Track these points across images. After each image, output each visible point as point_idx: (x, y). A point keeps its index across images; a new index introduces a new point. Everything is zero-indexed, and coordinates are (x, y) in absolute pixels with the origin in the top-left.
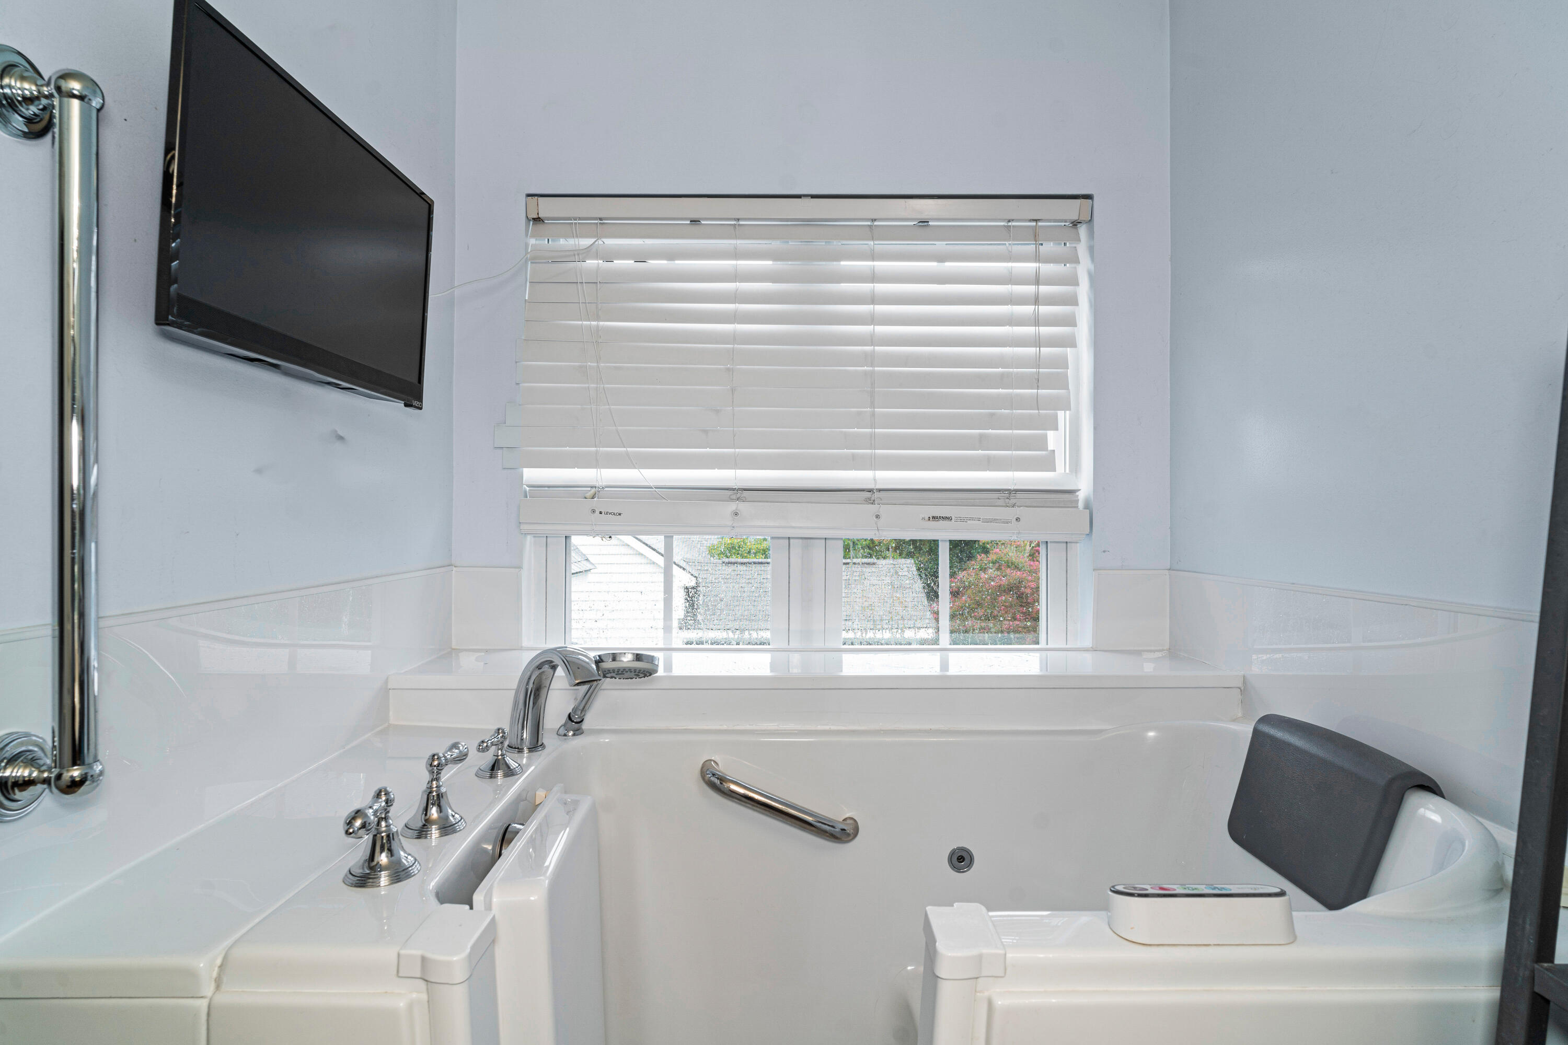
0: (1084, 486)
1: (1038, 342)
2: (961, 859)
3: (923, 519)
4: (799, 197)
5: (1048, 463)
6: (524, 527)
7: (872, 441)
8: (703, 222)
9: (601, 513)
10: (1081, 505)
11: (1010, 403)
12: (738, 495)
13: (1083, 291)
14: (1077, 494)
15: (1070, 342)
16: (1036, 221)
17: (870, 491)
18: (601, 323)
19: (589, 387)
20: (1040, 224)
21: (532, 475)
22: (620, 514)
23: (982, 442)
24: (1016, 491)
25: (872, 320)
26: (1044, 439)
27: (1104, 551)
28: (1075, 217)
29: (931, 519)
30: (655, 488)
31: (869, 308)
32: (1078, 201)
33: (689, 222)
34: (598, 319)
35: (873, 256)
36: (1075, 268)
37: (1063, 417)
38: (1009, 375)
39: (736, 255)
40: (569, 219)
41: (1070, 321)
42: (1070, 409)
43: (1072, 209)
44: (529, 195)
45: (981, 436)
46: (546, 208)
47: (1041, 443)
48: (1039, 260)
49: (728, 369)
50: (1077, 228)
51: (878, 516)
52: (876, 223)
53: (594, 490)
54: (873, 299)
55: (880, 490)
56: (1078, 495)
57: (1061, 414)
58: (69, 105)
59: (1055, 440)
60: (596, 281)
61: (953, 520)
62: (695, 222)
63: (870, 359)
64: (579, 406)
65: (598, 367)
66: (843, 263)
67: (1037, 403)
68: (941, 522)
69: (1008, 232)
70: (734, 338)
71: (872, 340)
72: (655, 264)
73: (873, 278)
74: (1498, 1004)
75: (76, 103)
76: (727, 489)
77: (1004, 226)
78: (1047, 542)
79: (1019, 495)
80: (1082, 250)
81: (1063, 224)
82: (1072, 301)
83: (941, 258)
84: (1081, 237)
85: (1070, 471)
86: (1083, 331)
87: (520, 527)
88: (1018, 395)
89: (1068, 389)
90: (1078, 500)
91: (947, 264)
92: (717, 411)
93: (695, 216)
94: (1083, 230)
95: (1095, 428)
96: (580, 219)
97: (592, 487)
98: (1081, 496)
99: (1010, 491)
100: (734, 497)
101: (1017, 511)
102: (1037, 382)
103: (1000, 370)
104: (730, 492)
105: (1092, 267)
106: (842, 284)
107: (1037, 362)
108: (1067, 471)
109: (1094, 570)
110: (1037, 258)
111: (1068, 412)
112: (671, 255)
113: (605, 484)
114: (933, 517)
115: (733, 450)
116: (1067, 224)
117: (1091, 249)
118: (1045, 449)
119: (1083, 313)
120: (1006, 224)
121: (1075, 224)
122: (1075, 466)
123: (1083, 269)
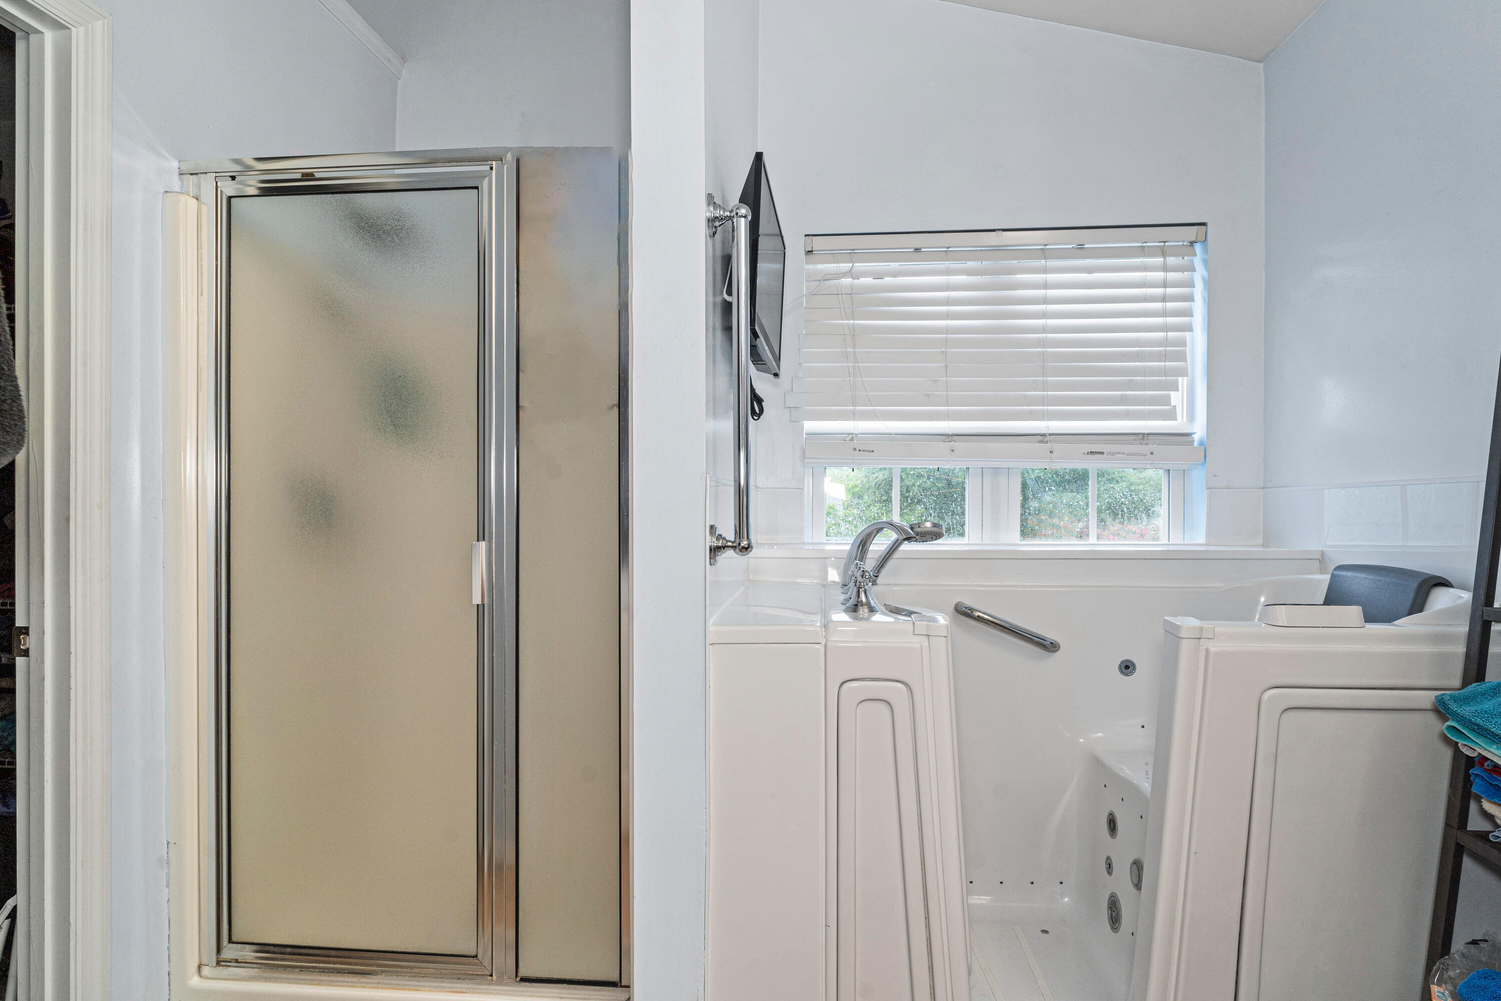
0: (1199, 430)
1: (1165, 328)
2: (1127, 667)
3: (1084, 453)
4: (994, 230)
5: (1171, 415)
6: (806, 461)
7: (1044, 401)
8: (922, 250)
9: (860, 451)
10: (1196, 444)
11: (1144, 372)
12: (950, 439)
13: (1199, 291)
14: (1193, 436)
15: (1189, 328)
16: (1164, 242)
17: (1042, 436)
18: (856, 322)
19: (848, 366)
20: (1167, 244)
21: (810, 426)
22: (873, 451)
23: (1123, 400)
24: (1149, 434)
25: (1044, 315)
26: (1169, 397)
27: (1215, 476)
28: (1194, 239)
29: (1089, 453)
30: (895, 434)
31: (1043, 307)
32: (1196, 228)
33: (912, 250)
34: (854, 319)
35: (1045, 270)
36: (1192, 275)
37: (1183, 382)
38: (1143, 352)
39: (948, 272)
40: (833, 250)
41: (1189, 313)
42: (1187, 376)
43: (1191, 233)
44: (806, 235)
45: (1122, 396)
46: (818, 244)
47: (1166, 401)
48: (1166, 270)
49: (942, 352)
50: (1193, 246)
51: (1051, 452)
52: (1047, 247)
53: (851, 436)
54: (1045, 301)
55: (1050, 435)
56: (1194, 438)
57: (1180, 379)
58: (740, 220)
59: (1177, 398)
60: (852, 293)
61: (1105, 454)
62: (917, 250)
63: (1043, 343)
64: (841, 379)
65: (854, 352)
66: (1017, 276)
67: (1165, 372)
68: (1096, 456)
69: (1143, 251)
70: (947, 330)
71: (1045, 330)
72: (888, 280)
73: (1046, 286)
74: (1467, 635)
75: (743, 220)
76: (941, 435)
77: (1140, 246)
78: (1169, 470)
79: (1150, 437)
80: (1198, 261)
81: (1181, 243)
82: (1190, 298)
83: (1090, 270)
84: (1197, 253)
85: (1187, 420)
86: (1199, 320)
87: (804, 460)
88: (1149, 367)
89: (1186, 361)
90: (1194, 441)
91: (1094, 275)
92: (936, 381)
93: (918, 246)
94: (1198, 247)
95: (1208, 389)
96: (840, 250)
97: (848, 434)
98: (1196, 438)
99: (1143, 434)
100: (947, 440)
101: (1151, 447)
102: (1164, 357)
103: (1137, 349)
104: (944, 437)
105: (1206, 274)
106: (1017, 291)
107: (1165, 343)
108: (1185, 420)
109: (1207, 489)
110: (1165, 268)
111: (1185, 378)
112: (895, 274)
113: (860, 431)
114: (1091, 452)
115: (947, 407)
116: (1185, 243)
117: (1206, 262)
118: (1169, 404)
119: (1199, 307)
120: (1141, 245)
121: (1192, 243)
122: (1191, 417)
123: (1199, 275)
